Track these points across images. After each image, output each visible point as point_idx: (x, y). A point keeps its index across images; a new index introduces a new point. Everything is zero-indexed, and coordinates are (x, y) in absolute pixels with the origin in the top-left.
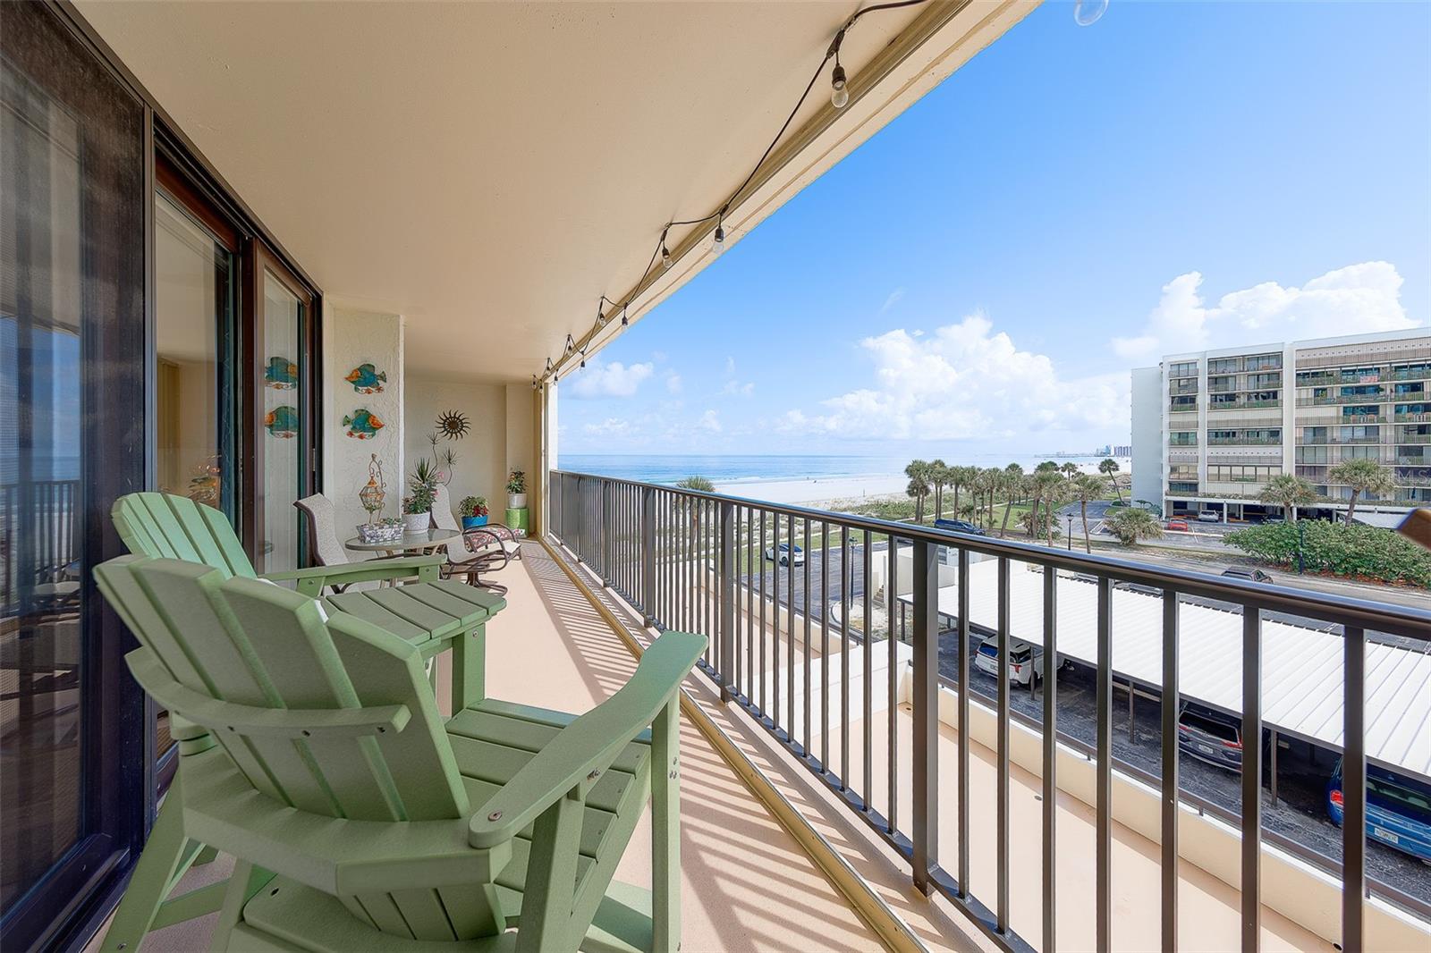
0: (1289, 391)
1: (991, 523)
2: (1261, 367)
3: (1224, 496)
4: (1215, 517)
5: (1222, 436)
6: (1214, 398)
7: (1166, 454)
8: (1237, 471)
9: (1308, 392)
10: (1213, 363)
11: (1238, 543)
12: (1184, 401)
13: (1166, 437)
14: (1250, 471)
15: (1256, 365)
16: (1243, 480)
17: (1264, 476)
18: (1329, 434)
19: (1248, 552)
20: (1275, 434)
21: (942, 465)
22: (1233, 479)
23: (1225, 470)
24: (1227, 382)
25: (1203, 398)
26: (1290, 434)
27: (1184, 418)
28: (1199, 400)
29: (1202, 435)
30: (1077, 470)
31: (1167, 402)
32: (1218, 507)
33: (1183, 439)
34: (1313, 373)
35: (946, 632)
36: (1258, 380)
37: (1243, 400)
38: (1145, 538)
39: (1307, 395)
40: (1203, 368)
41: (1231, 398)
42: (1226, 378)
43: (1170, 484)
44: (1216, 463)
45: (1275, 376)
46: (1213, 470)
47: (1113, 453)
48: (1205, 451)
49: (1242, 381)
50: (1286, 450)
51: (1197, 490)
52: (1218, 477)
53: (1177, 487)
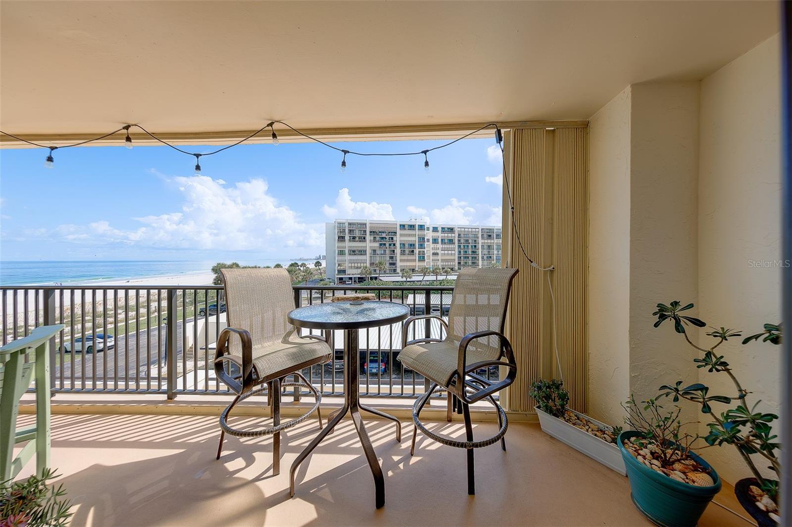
0: (368, 237)
3: (353, 274)
4: (350, 282)
5: (353, 252)
6: (350, 238)
7: (336, 259)
8: (356, 265)
10: (350, 224)
12: (341, 239)
13: (337, 252)
14: (359, 265)
15: (360, 226)
16: (358, 268)
17: (362, 267)
18: (376, 252)
20: (365, 251)
22: (355, 268)
23: (353, 265)
24: (353, 232)
26: (368, 252)
27: (342, 244)
28: (346, 238)
29: (347, 252)
30: (306, 266)
31: (337, 238)
32: (351, 278)
33: (341, 253)
34: (373, 231)
36: (361, 232)
37: (357, 239)
39: (372, 239)
40: (348, 226)
41: (354, 238)
42: (353, 230)
43: (338, 271)
44: (351, 262)
45: (365, 231)
46: (350, 265)
47: (322, 258)
48: (347, 257)
49: (357, 232)
50: (367, 257)
51: (345, 273)
52: (351, 267)
53: (340, 272)
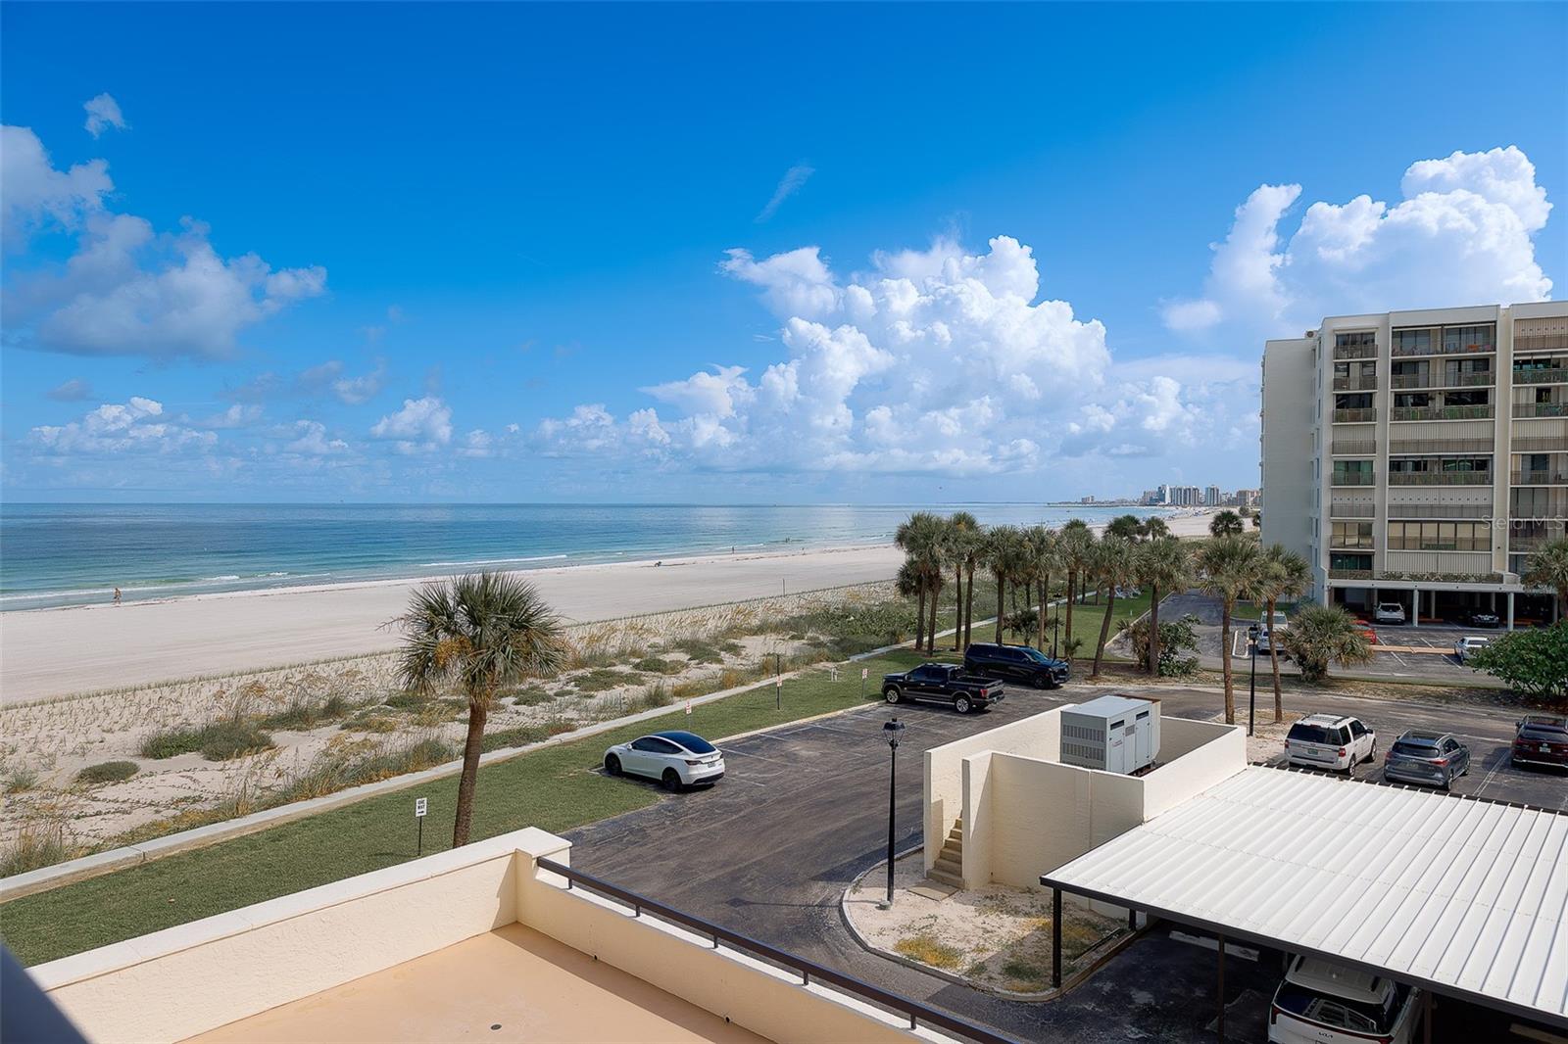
0: (1505, 391)
1: (1070, 648)
2: (1463, 347)
3: (1414, 577)
4: (1400, 615)
5: (1408, 468)
6: (1399, 400)
7: (1326, 501)
8: (1430, 531)
9: (1528, 393)
10: (1399, 334)
11: (1493, 664)
12: (1353, 405)
13: (1327, 470)
14: (1447, 531)
15: (1457, 343)
16: (1438, 547)
17: (1466, 540)
18: (1551, 466)
19: (1508, 682)
20: (1482, 465)
21: (971, 524)
22: (1424, 545)
23: (1413, 531)
24: (1416, 371)
25: (1384, 399)
26: (1505, 465)
27: (1356, 434)
28: (1377, 403)
29: (1381, 467)
30: (1168, 532)
31: (1329, 406)
32: (1403, 596)
33: (1352, 473)
34: (1535, 360)
35: (1129, 942)
36: (1460, 370)
37: (1438, 404)
38: (1346, 665)
39: (1527, 399)
40: (1384, 343)
41: (1422, 399)
42: (1415, 363)
43: (1334, 556)
44: (1401, 516)
45: (1484, 364)
46: (1397, 531)
47: (1168, 500)
48: (1385, 495)
49: (1438, 370)
50: (1499, 493)
51: (1370, 567)
52: (1403, 543)
53: (1343, 561)
